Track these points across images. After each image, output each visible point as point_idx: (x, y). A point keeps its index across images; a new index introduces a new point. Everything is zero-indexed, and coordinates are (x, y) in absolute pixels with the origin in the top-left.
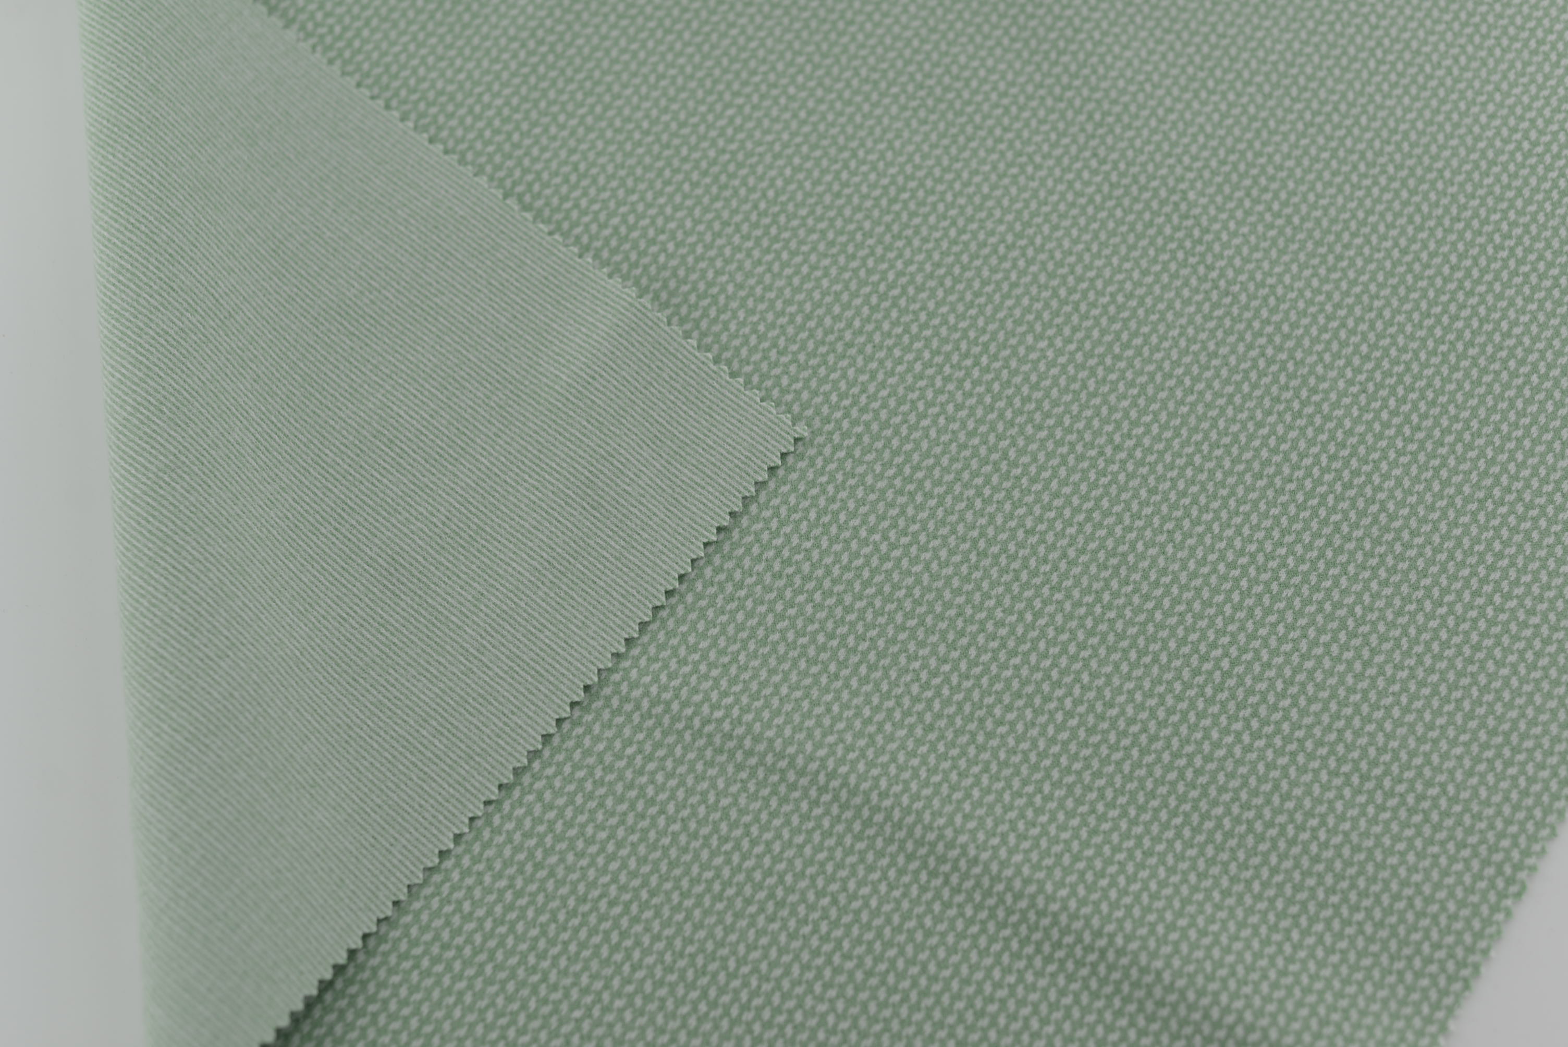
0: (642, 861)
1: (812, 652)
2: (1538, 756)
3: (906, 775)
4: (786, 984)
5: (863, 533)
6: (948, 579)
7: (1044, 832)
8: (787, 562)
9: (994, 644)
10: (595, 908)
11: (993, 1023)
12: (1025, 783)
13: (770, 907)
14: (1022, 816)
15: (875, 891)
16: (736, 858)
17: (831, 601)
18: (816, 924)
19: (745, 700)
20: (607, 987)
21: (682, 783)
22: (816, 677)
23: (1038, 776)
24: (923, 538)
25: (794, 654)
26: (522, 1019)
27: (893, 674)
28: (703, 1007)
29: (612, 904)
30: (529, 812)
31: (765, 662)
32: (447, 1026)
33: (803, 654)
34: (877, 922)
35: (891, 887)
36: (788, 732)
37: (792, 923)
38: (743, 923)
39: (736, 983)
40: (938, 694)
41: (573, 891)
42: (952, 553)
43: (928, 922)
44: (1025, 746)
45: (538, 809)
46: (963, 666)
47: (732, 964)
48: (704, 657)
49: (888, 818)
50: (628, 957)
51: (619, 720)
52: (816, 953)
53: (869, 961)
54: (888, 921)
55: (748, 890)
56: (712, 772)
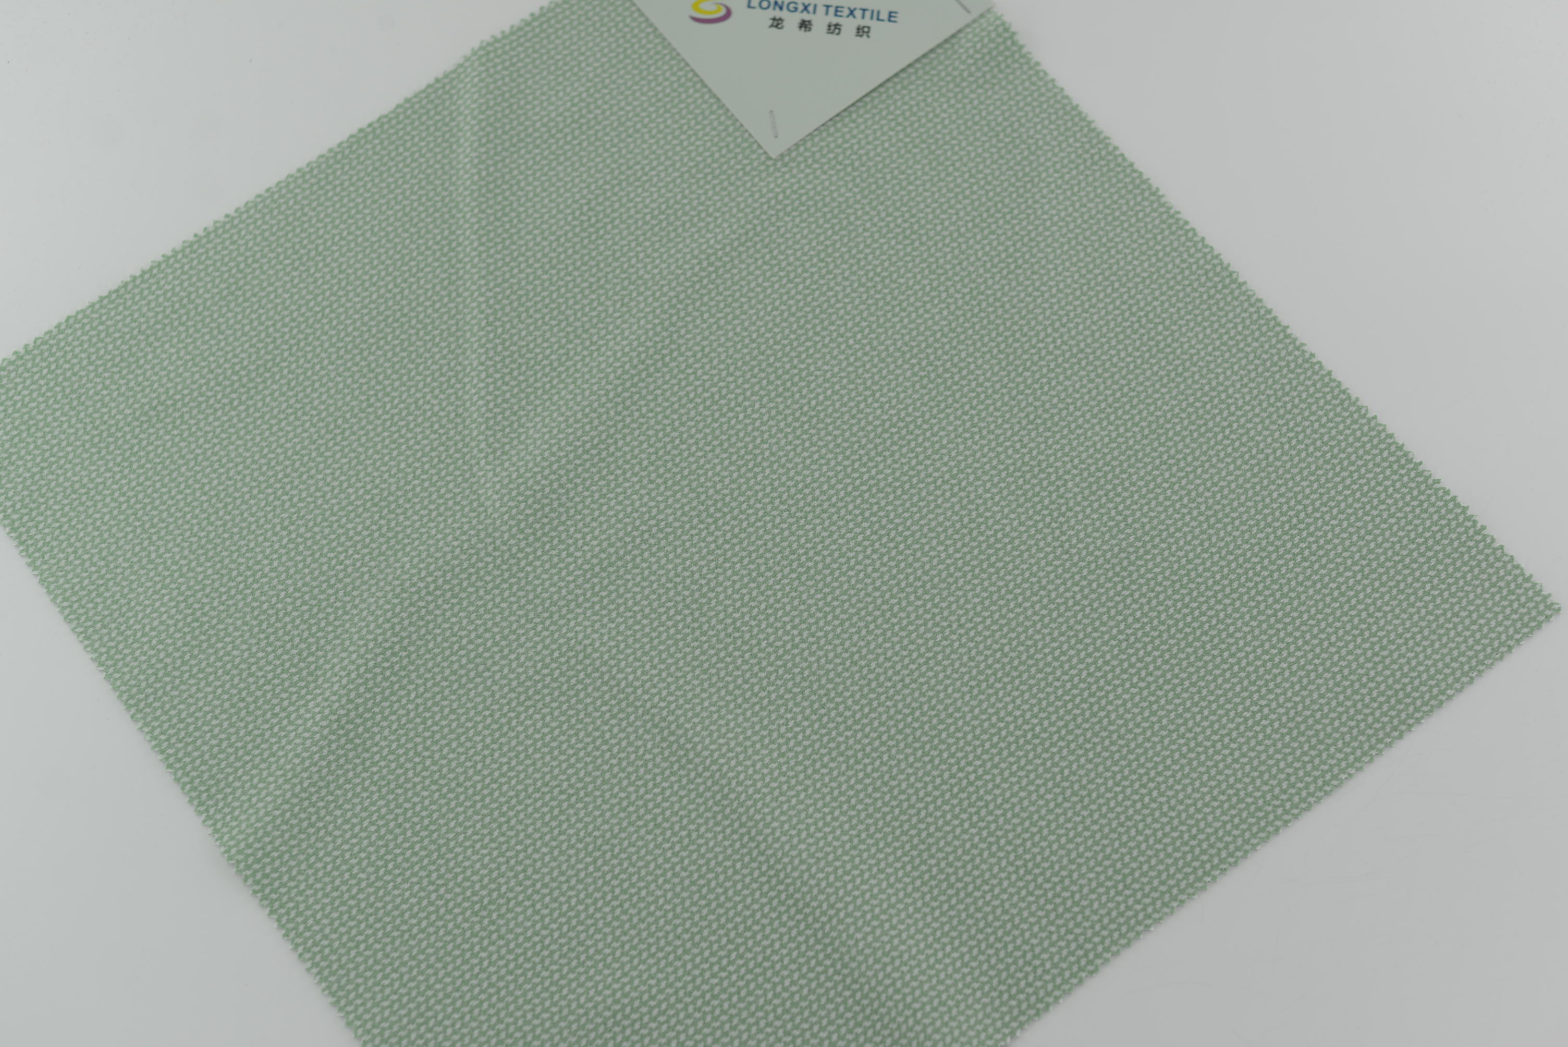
0: (588, 774)
1: (731, 687)
2: (1139, 895)
3: (757, 777)
4: (643, 872)
5: (788, 627)
6: (828, 672)
7: (824, 837)
8: (737, 629)
9: (839, 719)
10: (551, 792)
12: (825, 805)
13: (651, 826)
14: (815, 823)
15: (715, 837)
16: (642, 791)
17: (754, 661)
18: (674, 844)
19: (681, 701)
20: (541, 838)
21: (627, 737)
22: (728, 702)
23: (834, 804)
24: (822, 642)
25: (720, 685)
26: (487, 840)
27: (773, 716)
28: (591, 869)
29: (561, 792)
30: (534, 724)
31: (701, 684)
33: (726, 687)
34: (710, 855)
35: (725, 838)
36: (698, 728)
37: (660, 839)
38: (632, 829)
39: (615, 862)
40: (795, 737)
41: (542, 778)
42: (836, 656)
43: (738, 866)
44: (834, 785)
45: (539, 725)
46: (816, 726)
48: (667, 668)
49: (737, 798)
50: (560, 826)
51: (605, 688)
52: (667, 861)
53: (696, 876)
54: (716, 857)
55: (642, 811)
56: (647, 737)
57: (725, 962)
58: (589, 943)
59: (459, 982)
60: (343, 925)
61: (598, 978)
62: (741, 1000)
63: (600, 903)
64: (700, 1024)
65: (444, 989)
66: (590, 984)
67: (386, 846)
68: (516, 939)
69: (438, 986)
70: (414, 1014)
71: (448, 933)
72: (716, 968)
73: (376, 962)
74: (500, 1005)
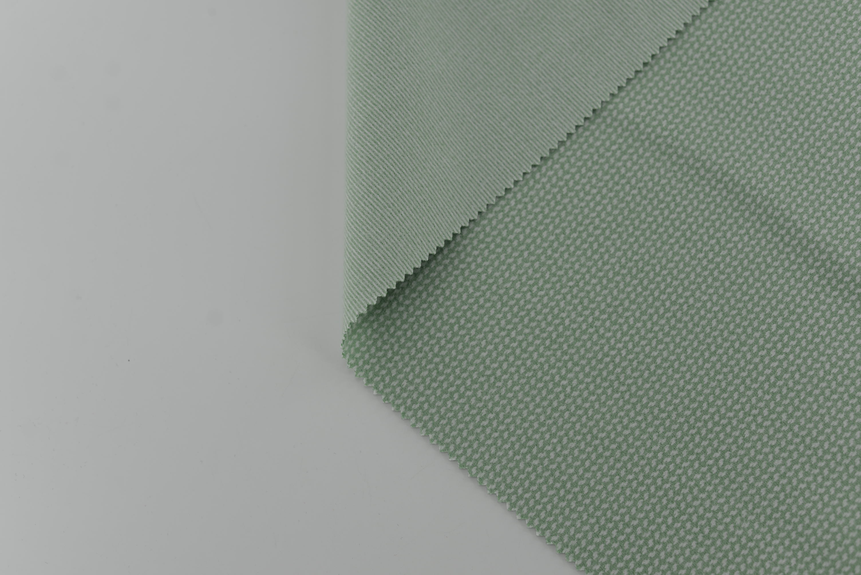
0: (615, 207)
1: (721, 105)
3: (767, 179)
4: (686, 283)
5: (758, 43)
6: (804, 74)
7: (841, 220)
8: (713, 55)
9: (825, 113)
10: (586, 229)
11: (799, 318)
12: (833, 191)
13: (682, 240)
14: (830, 209)
15: (742, 239)
16: (666, 212)
17: (735, 79)
18: (707, 253)
19: (681, 127)
20: (588, 272)
21: (641, 168)
22: (722, 120)
23: (841, 189)
24: (792, 50)
25: (711, 105)
26: (541, 282)
27: (766, 123)
28: (639, 289)
29: (596, 228)
30: (556, 174)
31: (694, 108)
32: (501, 281)
33: (716, 106)
34: (740, 256)
35: (750, 239)
36: (703, 147)
37: (693, 251)
38: (666, 247)
39: (659, 279)
40: (790, 137)
41: (575, 219)
42: (808, 59)
43: (769, 260)
44: (836, 171)
45: (560, 173)
46: (806, 123)
47: (658, 268)
48: (661, 101)
49: (754, 201)
50: (602, 257)
51: (610, 130)
52: (705, 268)
53: (733, 277)
54: (747, 257)
55: (671, 230)
56: (658, 164)
57: (779, 346)
58: (655, 354)
59: (549, 411)
60: (434, 380)
61: (671, 383)
62: (803, 376)
63: (655, 318)
64: (772, 405)
65: (537, 419)
66: (665, 390)
67: (454, 304)
68: (589, 363)
69: (532, 418)
70: (517, 446)
71: (528, 370)
72: (773, 353)
73: (472, 407)
74: (591, 423)
